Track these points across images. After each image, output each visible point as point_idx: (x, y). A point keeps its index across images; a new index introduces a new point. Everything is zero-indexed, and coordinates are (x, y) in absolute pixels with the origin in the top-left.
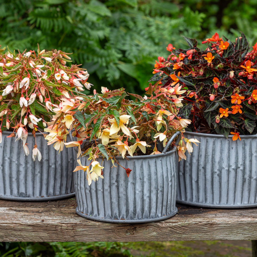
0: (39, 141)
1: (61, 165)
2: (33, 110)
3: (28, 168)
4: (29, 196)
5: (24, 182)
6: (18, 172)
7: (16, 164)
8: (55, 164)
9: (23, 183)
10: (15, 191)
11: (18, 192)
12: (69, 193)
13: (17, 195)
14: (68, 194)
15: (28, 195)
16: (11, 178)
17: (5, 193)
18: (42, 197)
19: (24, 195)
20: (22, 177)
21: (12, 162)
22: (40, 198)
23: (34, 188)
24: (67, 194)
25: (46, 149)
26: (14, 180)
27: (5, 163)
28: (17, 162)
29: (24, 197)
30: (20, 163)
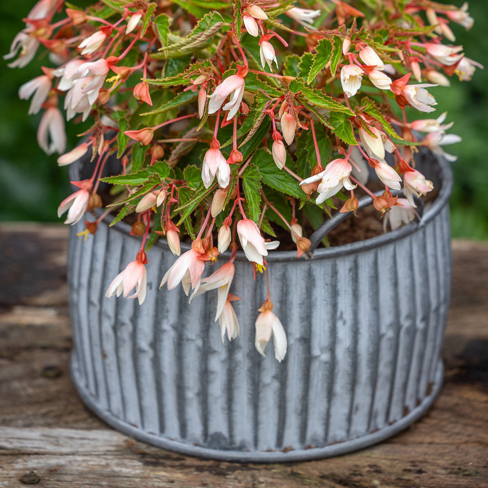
0: (278, 277)
1: (354, 352)
2: (254, 198)
3: (237, 365)
4: (241, 448)
5: (225, 406)
6: (205, 374)
7: (199, 349)
8: (332, 349)
9: (223, 408)
10: (195, 428)
11: (205, 433)
12: (380, 426)
13: (201, 441)
14: (377, 430)
15: (238, 444)
16: (180, 389)
17: (162, 429)
18: (286, 450)
19: (223, 443)
20: (217, 388)
21: (185, 342)
22: (278, 455)
23: (256, 424)
24: (373, 432)
25: (302, 304)
26: (191, 394)
27: (161, 341)
28: (199, 343)
29: (226, 449)
30: (210, 348)
